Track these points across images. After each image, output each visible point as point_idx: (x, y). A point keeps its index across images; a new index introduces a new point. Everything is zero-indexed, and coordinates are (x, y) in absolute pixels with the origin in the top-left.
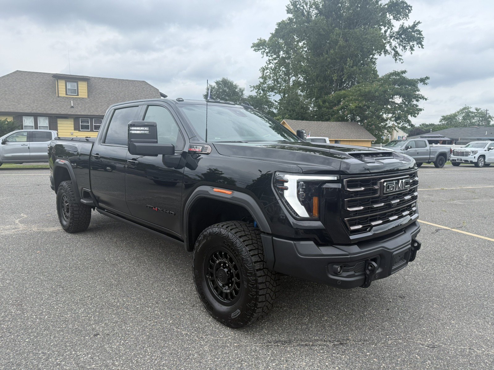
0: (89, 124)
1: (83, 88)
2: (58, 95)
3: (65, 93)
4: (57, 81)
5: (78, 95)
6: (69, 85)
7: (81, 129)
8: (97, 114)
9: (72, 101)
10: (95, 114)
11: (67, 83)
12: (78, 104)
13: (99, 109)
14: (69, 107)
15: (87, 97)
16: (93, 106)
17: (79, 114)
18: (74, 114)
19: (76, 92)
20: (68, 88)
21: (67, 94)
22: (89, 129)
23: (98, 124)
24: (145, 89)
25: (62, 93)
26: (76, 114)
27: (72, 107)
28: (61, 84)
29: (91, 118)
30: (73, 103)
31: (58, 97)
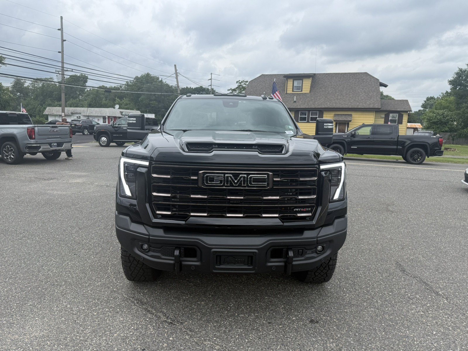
0: (307, 116)
1: (307, 85)
2: (286, 92)
3: (292, 90)
4: (287, 80)
5: (302, 91)
6: (296, 83)
7: (300, 121)
8: (314, 107)
9: (295, 97)
10: (312, 107)
11: (295, 81)
12: (300, 99)
13: (316, 103)
14: (292, 102)
15: (309, 92)
16: (312, 100)
17: (299, 107)
18: (295, 107)
19: (301, 88)
20: (294, 85)
21: (293, 91)
22: (306, 121)
23: (314, 116)
24: (365, 80)
25: (290, 91)
26: (297, 107)
27: (295, 102)
28: (290, 83)
29: (308, 110)
30: (296, 98)
31: (286, 93)
